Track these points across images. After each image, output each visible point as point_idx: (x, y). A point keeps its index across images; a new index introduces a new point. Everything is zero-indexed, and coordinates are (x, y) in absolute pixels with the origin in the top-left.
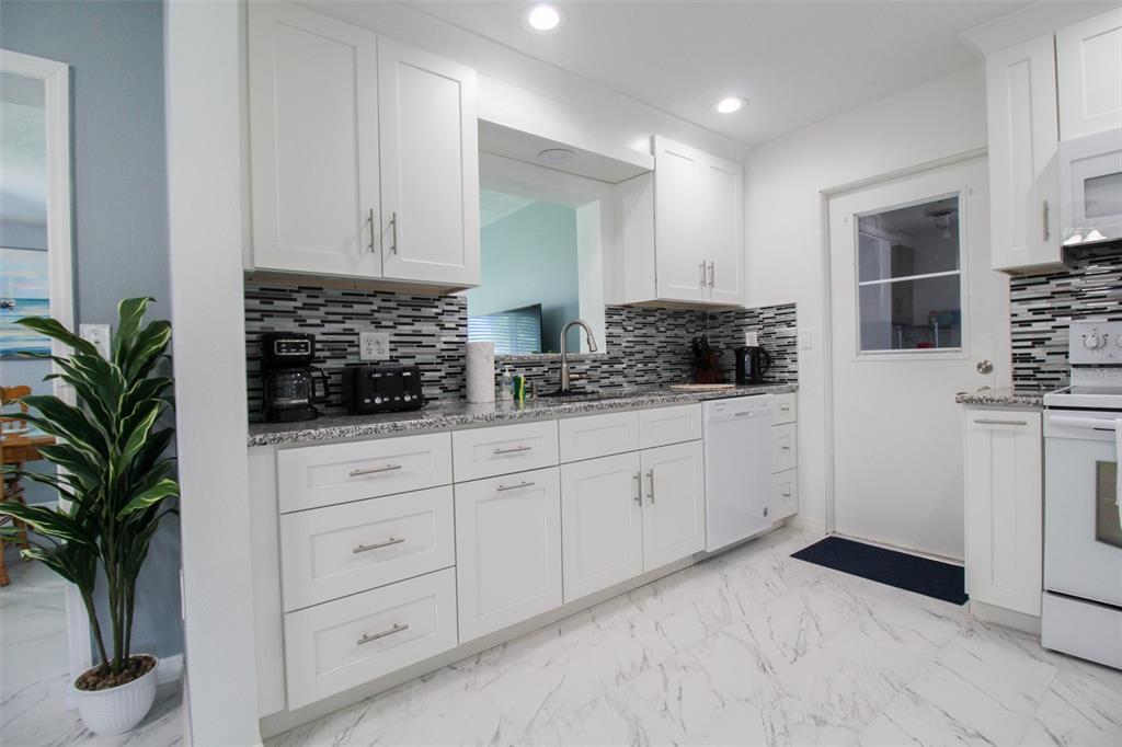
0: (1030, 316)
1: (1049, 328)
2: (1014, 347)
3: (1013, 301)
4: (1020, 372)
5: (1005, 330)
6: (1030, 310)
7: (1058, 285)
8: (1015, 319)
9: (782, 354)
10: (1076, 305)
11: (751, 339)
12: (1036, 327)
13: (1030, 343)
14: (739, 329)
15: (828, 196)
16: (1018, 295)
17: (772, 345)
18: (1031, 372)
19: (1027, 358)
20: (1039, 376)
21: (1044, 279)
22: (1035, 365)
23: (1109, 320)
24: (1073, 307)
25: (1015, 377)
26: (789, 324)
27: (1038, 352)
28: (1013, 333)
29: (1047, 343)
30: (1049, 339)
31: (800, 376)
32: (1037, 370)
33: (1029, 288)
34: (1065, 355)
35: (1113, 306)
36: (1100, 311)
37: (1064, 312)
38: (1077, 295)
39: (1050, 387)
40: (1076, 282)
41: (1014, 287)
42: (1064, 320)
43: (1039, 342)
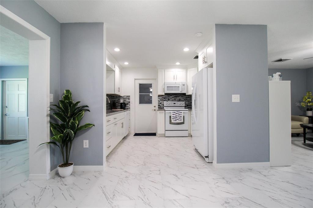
2: (158, 104)
5: (157, 102)
6: (160, 100)
7: (162, 97)
8: (158, 100)
9: (127, 104)
10: (164, 99)
11: (122, 101)
12: (160, 102)
14: (119, 99)
15: (135, 79)
16: (159, 98)
17: (126, 102)
18: (160, 107)
25: (158, 108)
26: (129, 99)
27: (160, 105)
31: (130, 108)
34: (164, 105)
35: (167, 100)
36: (166, 100)
37: (163, 100)
38: (164, 98)
39: (162, 109)
40: (164, 97)
41: (158, 97)
42: (163, 101)
43: (161, 104)
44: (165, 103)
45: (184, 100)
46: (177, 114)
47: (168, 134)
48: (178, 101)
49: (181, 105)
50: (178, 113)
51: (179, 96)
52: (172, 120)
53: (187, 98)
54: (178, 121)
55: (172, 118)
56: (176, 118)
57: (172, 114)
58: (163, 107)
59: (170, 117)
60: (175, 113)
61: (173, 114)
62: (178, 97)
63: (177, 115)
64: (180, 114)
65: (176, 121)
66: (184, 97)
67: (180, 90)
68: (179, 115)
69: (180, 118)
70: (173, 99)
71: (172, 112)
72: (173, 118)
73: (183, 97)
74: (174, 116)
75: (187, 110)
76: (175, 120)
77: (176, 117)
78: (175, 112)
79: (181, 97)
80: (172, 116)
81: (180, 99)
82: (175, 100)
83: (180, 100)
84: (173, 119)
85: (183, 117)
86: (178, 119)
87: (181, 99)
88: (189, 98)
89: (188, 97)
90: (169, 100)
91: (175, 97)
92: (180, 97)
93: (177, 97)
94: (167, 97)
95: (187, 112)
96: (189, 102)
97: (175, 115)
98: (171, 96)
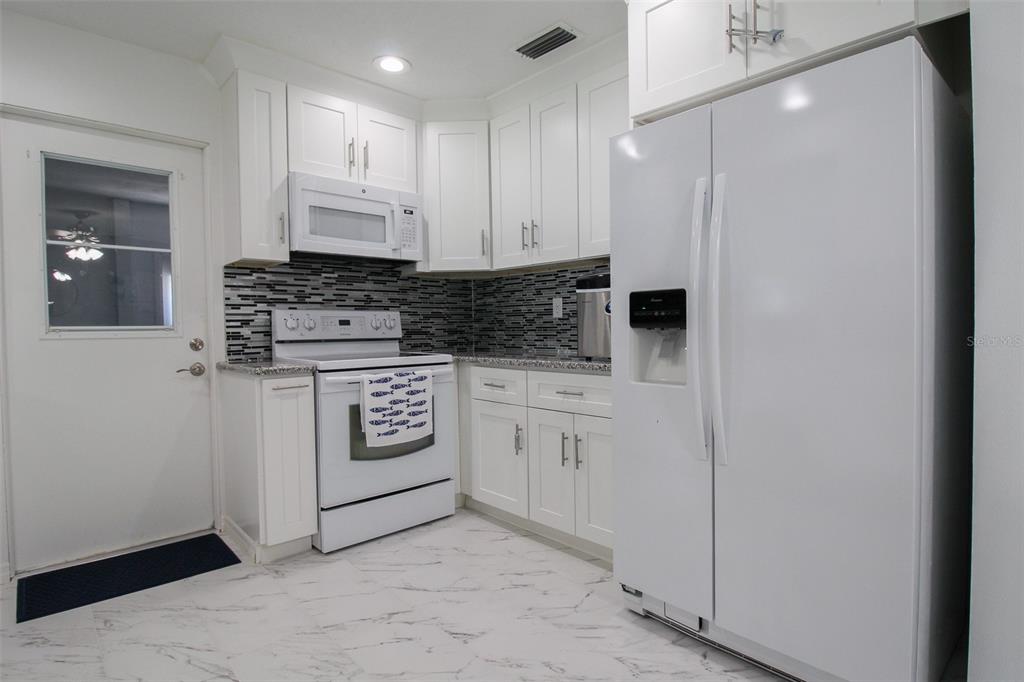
0: (239, 301)
1: (252, 312)
2: (228, 327)
3: (226, 286)
4: (233, 348)
5: (219, 313)
6: (239, 296)
7: (258, 278)
8: (229, 302)
10: (270, 295)
12: (243, 310)
13: (239, 324)
16: (230, 282)
18: (240, 348)
19: (237, 336)
20: (246, 351)
21: (248, 271)
22: (243, 342)
23: (290, 308)
24: (268, 297)
25: (229, 353)
27: (246, 331)
28: (227, 314)
29: (251, 324)
30: (253, 321)
32: (245, 346)
33: (237, 277)
34: (268, 334)
35: (291, 298)
36: (284, 301)
37: (262, 299)
38: (270, 286)
39: (254, 360)
40: (269, 277)
41: (227, 275)
42: (261, 307)
43: (246, 323)
44: (285, 321)
45: (392, 300)
46: (397, 387)
47: (338, 529)
48: (358, 308)
49: (384, 329)
50: (404, 380)
51: (365, 280)
52: (370, 431)
53: (403, 291)
54: (405, 436)
55: (367, 416)
56: (397, 413)
57: (369, 389)
58: (269, 349)
59: (355, 412)
60: (386, 387)
61: (377, 394)
62: (356, 285)
63: (400, 394)
64: (415, 386)
65: (392, 433)
66: (390, 286)
67: (391, 242)
68: (412, 393)
69: (414, 414)
70: (329, 294)
71: (366, 376)
72: (378, 416)
73: (384, 283)
74: (384, 402)
75: (448, 358)
76: (385, 428)
77: (396, 408)
78: (385, 380)
79: (376, 282)
80: (368, 403)
81: (369, 299)
82: (340, 302)
83: (366, 304)
84: (377, 423)
85: (428, 406)
86: (403, 423)
87: (375, 296)
88: (415, 289)
89: (409, 284)
90: (301, 299)
91: (340, 279)
92: (369, 285)
93: (351, 280)
94: (290, 280)
95: (448, 374)
96: (415, 314)
97: (389, 398)
98: (317, 272)
